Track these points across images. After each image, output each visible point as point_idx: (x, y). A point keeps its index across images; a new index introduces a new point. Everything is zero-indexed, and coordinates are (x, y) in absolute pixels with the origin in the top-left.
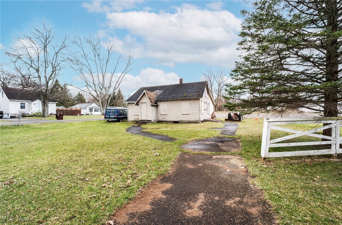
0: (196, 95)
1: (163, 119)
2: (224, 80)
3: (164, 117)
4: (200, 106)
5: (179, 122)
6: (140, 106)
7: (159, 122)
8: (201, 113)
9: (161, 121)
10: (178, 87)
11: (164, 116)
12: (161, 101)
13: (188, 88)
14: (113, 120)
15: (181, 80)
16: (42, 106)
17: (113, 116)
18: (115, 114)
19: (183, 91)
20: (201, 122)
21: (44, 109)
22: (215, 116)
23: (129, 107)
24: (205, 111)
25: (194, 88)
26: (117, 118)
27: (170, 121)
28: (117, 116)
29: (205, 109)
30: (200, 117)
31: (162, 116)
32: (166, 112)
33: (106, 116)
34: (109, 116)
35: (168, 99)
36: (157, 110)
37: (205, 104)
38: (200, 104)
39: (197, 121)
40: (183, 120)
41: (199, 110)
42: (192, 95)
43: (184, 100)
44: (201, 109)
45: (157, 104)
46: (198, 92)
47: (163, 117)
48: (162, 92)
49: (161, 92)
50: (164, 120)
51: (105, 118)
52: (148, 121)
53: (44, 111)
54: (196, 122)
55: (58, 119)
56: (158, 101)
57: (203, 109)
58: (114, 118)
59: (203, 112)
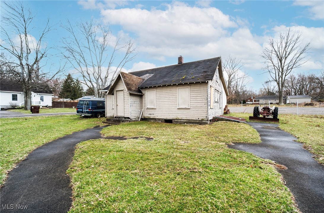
0: (201, 77)
1: (149, 116)
2: (235, 71)
3: (152, 113)
4: (209, 96)
5: (173, 121)
6: (115, 96)
7: (145, 120)
8: (209, 107)
9: (147, 119)
10: (175, 68)
11: (151, 110)
12: (146, 88)
13: (189, 69)
14: (87, 115)
15: (180, 59)
16: (24, 98)
17: (86, 110)
18: (89, 107)
19: (181, 73)
20: (209, 122)
21: (26, 101)
22: (228, 110)
23: (107, 97)
24: (216, 104)
25: (199, 67)
26: (91, 112)
27: (159, 119)
28: (91, 109)
29: (216, 100)
30: (207, 114)
31: (148, 110)
32: (154, 105)
33: (78, 110)
34: (82, 110)
35: (157, 84)
36: (141, 102)
37: (216, 93)
38: (209, 92)
39: (202, 120)
40: (180, 118)
41: (206, 101)
42: (195, 77)
43: (180, 85)
44: (209, 100)
45: (141, 92)
46: (205, 72)
47: (150, 113)
48: (152, 76)
49: (150, 77)
50: (151, 118)
51: (78, 112)
52: (125, 118)
53: (26, 103)
54: (201, 122)
55: (33, 113)
56: (142, 88)
57: (212, 101)
58: (88, 112)
59: (212, 104)
